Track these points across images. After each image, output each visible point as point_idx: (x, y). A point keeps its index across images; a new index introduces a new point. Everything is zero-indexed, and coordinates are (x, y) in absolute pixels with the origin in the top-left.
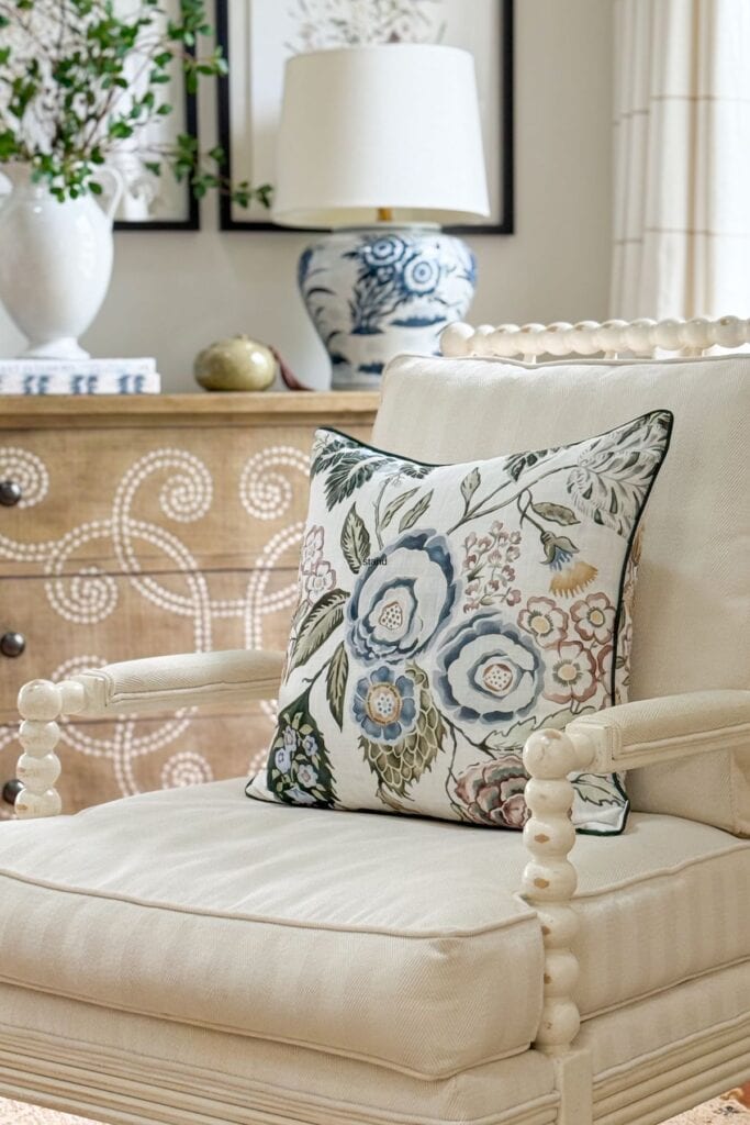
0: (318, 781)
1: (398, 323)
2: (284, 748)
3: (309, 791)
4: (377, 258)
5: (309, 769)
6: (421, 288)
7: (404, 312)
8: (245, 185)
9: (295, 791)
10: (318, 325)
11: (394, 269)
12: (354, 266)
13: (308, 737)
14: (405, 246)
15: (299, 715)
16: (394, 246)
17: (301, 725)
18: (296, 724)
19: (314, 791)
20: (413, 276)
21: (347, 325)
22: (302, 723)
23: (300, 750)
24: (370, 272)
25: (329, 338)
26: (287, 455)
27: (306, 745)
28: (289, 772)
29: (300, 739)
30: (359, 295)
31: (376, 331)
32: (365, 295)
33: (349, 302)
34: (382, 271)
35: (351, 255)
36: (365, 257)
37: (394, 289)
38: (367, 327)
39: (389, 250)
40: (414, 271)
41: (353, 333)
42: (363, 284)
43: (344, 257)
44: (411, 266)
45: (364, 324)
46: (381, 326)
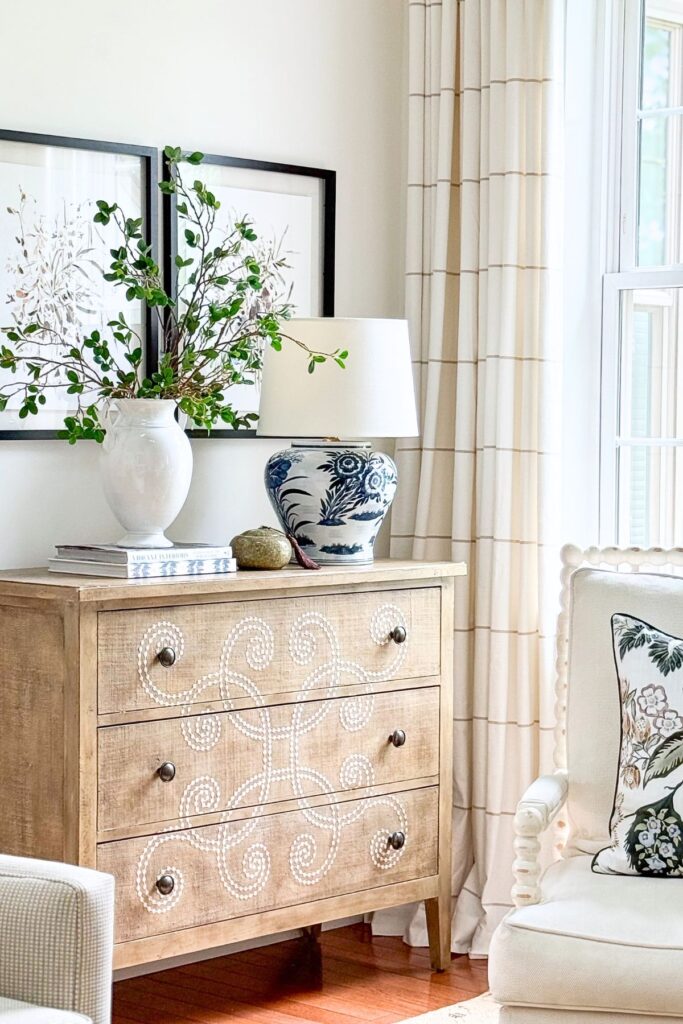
0: (674, 854)
1: (355, 517)
2: (647, 830)
3: (664, 860)
4: (346, 470)
5: (670, 846)
6: (373, 492)
7: (360, 510)
9: (654, 860)
11: (358, 479)
12: (328, 476)
13: (672, 825)
14: (364, 462)
15: (665, 810)
16: (357, 462)
17: (666, 817)
18: (661, 816)
19: (668, 861)
20: (369, 483)
21: (317, 518)
22: (667, 816)
23: (664, 833)
24: (339, 481)
27: (670, 829)
28: (652, 847)
29: (665, 826)
30: (330, 497)
31: (343, 523)
32: (335, 497)
33: (322, 501)
34: (349, 480)
35: (326, 467)
36: (336, 469)
37: (356, 493)
38: (333, 520)
39: (353, 464)
40: (370, 480)
41: (322, 523)
42: (334, 489)
43: (320, 468)
44: (368, 477)
45: (331, 517)
46: (343, 519)
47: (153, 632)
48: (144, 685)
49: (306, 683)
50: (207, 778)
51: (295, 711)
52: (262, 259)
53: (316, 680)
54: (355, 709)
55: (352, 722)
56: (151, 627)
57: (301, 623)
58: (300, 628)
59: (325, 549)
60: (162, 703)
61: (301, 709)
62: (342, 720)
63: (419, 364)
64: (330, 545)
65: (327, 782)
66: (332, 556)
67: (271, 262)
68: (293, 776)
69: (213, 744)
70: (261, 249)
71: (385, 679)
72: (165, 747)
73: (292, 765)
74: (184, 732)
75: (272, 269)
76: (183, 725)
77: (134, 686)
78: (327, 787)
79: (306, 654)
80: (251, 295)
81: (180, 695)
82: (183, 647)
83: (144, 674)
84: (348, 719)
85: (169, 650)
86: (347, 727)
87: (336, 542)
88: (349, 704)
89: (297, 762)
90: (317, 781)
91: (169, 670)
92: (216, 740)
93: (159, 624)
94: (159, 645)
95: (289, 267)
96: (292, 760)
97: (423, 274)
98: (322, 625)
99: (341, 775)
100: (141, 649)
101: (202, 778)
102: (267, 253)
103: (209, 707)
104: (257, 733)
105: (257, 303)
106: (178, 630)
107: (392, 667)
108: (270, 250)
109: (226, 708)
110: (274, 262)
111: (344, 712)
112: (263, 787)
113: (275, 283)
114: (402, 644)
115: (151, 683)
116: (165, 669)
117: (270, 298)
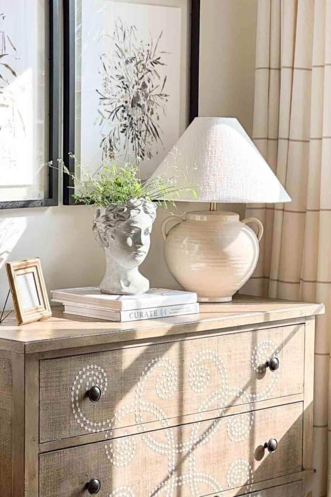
47: (83, 374)
48: (76, 417)
49: (202, 406)
50: (125, 488)
51: (193, 429)
52: (141, 58)
53: (209, 404)
54: (239, 424)
55: (236, 434)
56: (82, 370)
57: (198, 360)
58: (198, 363)
60: (90, 430)
61: (198, 427)
62: (229, 434)
63: (266, 140)
65: (218, 483)
67: (149, 61)
68: (191, 481)
69: (130, 460)
70: (141, 51)
71: (263, 399)
72: (92, 465)
73: (191, 472)
74: (107, 452)
75: (149, 67)
76: (106, 447)
77: (68, 418)
78: (218, 487)
79: (202, 384)
80: (133, 88)
81: (104, 423)
82: (106, 384)
83: (76, 408)
84: (233, 433)
85: (97, 389)
86: (233, 439)
88: (235, 421)
89: (194, 469)
90: (210, 483)
91: (96, 403)
92: (132, 456)
93: (88, 367)
94: (88, 384)
95: (163, 64)
96: (190, 468)
97: (270, 69)
98: (214, 360)
99: (228, 477)
100: (73, 389)
101: (121, 488)
102: (145, 54)
103: (126, 431)
104: (165, 449)
105: (137, 93)
106: (103, 371)
107: (267, 389)
108: (148, 51)
109: (140, 430)
110: (151, 60)
111: (231, 427)
112: (168, 491)
113: (152, 78)
114: (275, 371)
115: (81, 415)
116: (92, 403)
117: (147, 90)
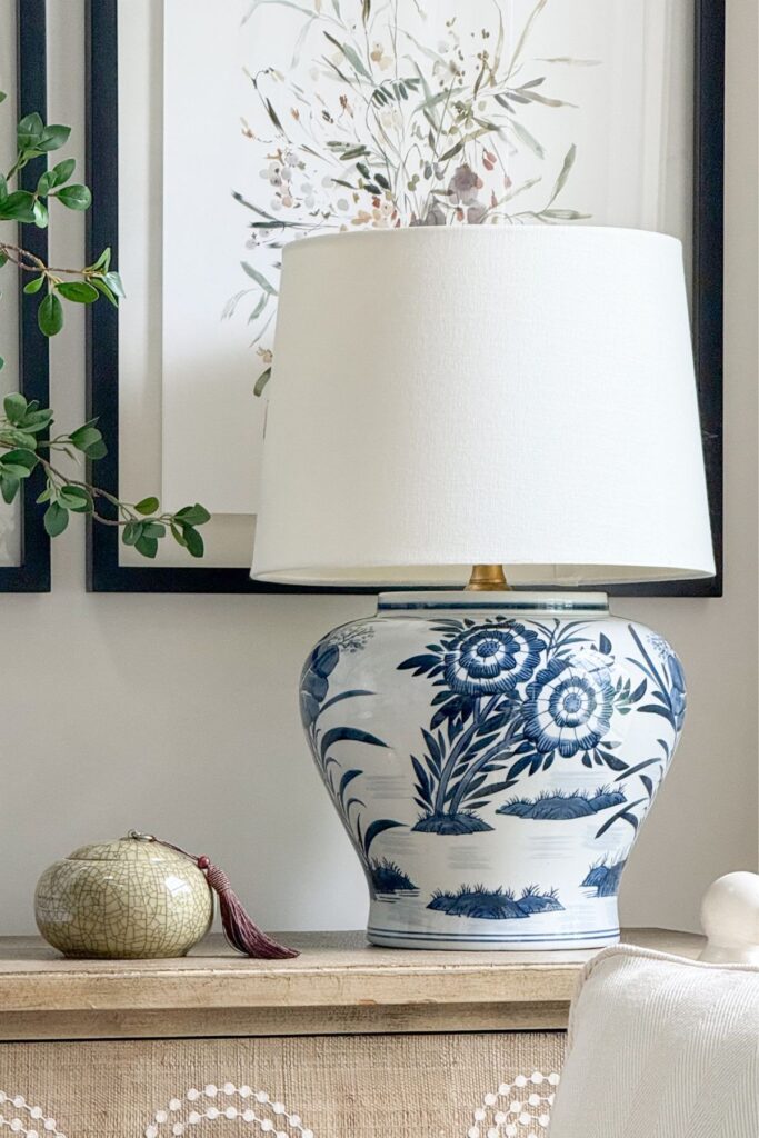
1: (518, 809)
4: (475, 672)
6: (568, 735)
7: (530, 787)
8: (149, 505)
10: (344, 807)
11: (514, 695)
12: (425, 688)
14: (537, 648)
16: (513, 649)
20: (553, 711)
21: (408, 811)
24: (455, 706)
25: (368, 835)
26: (237, 1101)
30: (435, 750)
31: (481, 827)
32: (448, 752)
33: (414, 761)
34: (485, 701)
35: (420, 664)
36: (447, 670)
37: (511, 737)
38: (452, 816)
39: (500, 656)
40: (553, 700)
41: (421, 827)
42: (444, 727)
43: (403, 666)
44: (547, 691)
45: (446, 808)
46: (485, 814)
52: (449, 83)
59: (441, 903)
64: (455, 891)
66: (463, 924)
67: (488, 92)
75: (491, 112)
80: (411, 187)
87: (473, 880)
95: (557, 104)
102: (469, 67)
105: (432, 207)
108: (483, 56)
110: (496, 90)
113: (502, 152)
